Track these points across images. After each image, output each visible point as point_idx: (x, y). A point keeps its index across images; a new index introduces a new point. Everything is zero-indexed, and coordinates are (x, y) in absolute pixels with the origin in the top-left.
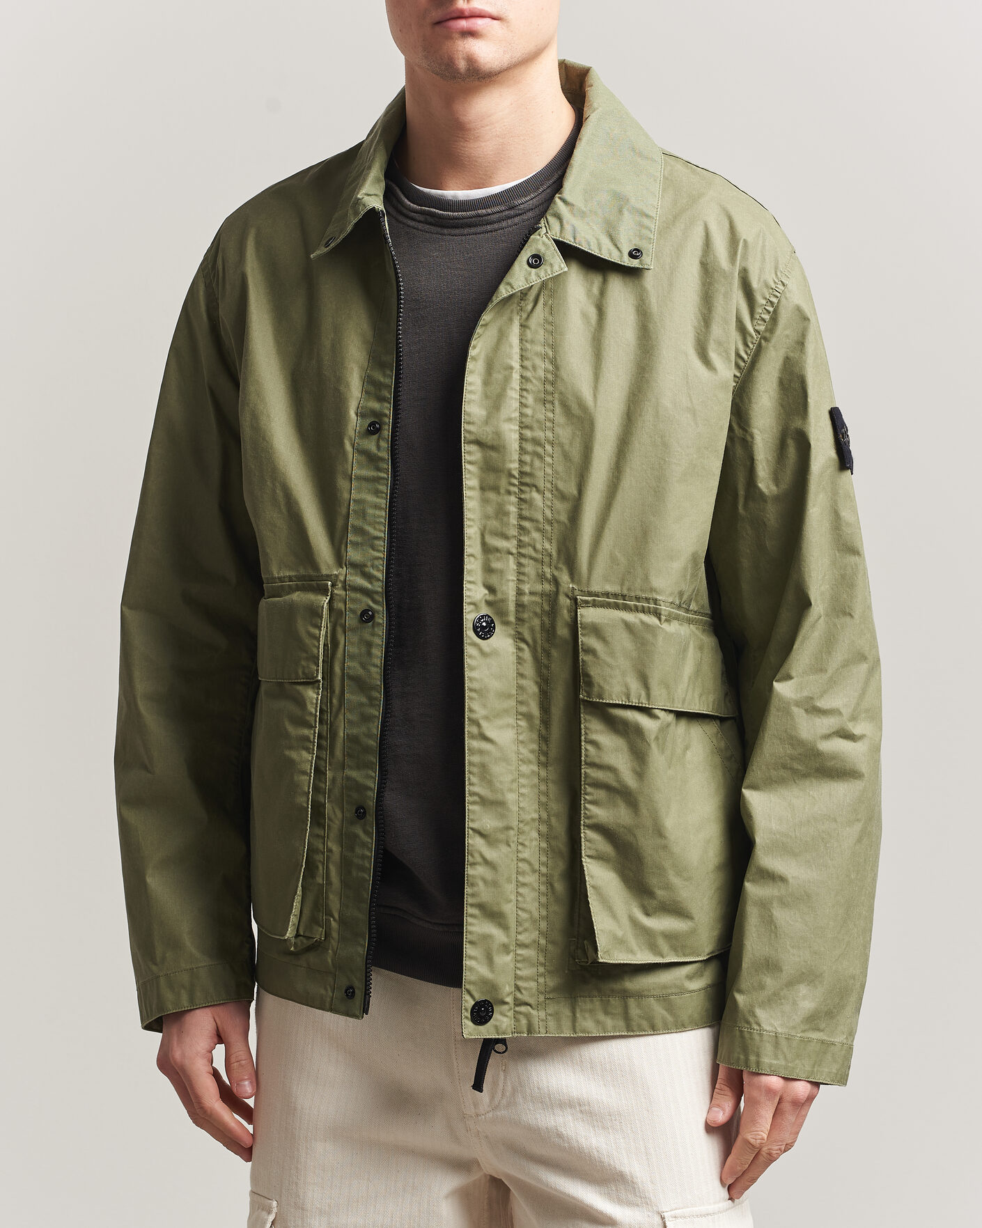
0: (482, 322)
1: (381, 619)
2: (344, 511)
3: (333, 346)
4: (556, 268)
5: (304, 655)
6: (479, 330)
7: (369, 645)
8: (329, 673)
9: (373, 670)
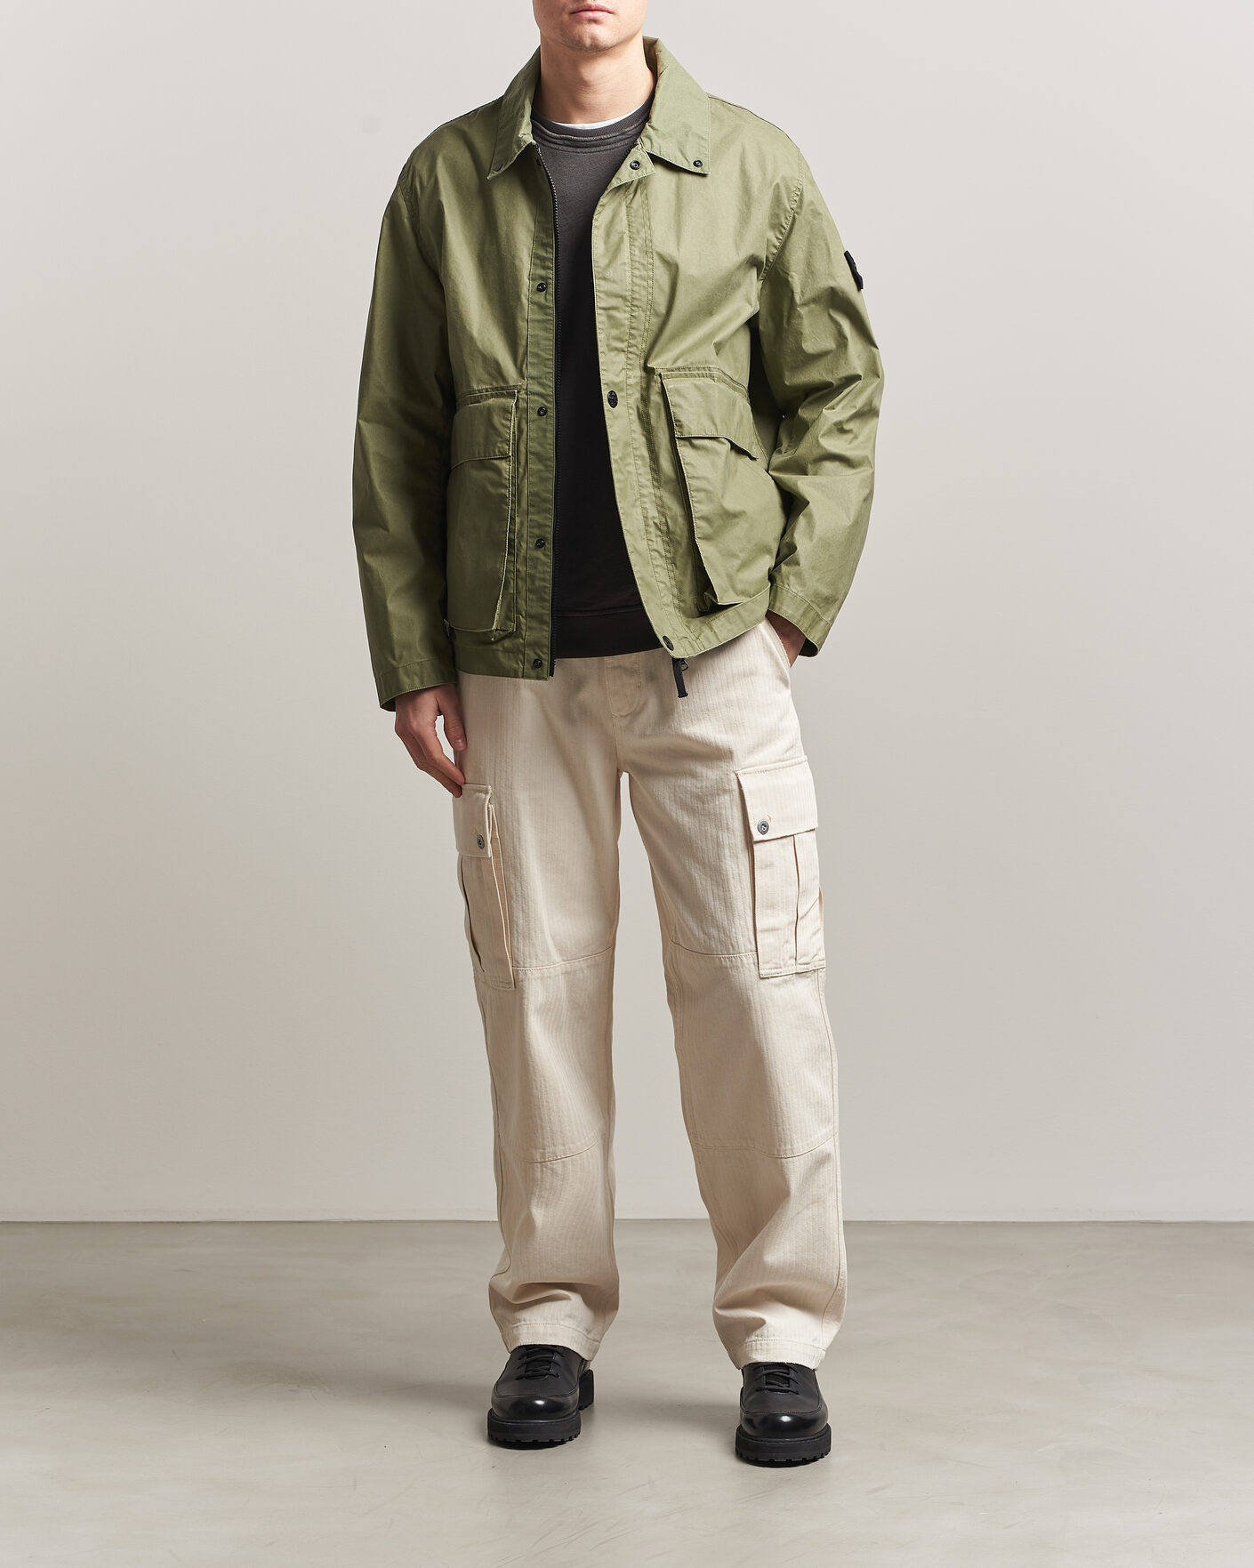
0: (600, 203)
1: (552, 413)
2: (524, 343)
3: (507, 235)
4: (649, 170)
5: (500, 439)
6: (598, 208)
7: (544, 431)
8: (517, 451)
9: (548, 447)
